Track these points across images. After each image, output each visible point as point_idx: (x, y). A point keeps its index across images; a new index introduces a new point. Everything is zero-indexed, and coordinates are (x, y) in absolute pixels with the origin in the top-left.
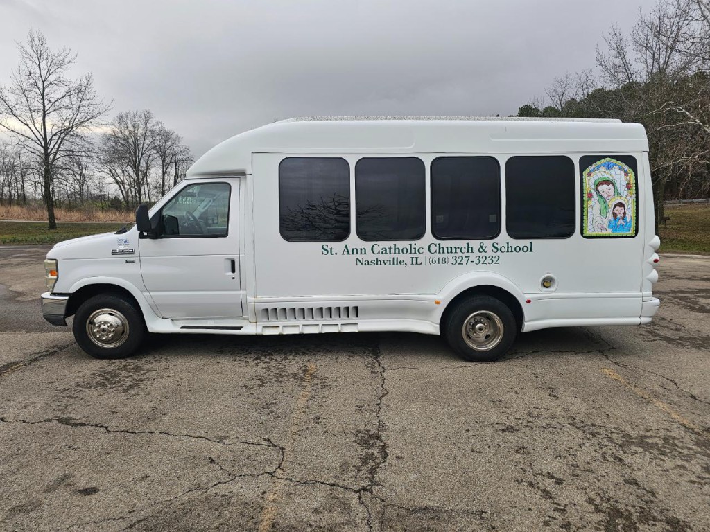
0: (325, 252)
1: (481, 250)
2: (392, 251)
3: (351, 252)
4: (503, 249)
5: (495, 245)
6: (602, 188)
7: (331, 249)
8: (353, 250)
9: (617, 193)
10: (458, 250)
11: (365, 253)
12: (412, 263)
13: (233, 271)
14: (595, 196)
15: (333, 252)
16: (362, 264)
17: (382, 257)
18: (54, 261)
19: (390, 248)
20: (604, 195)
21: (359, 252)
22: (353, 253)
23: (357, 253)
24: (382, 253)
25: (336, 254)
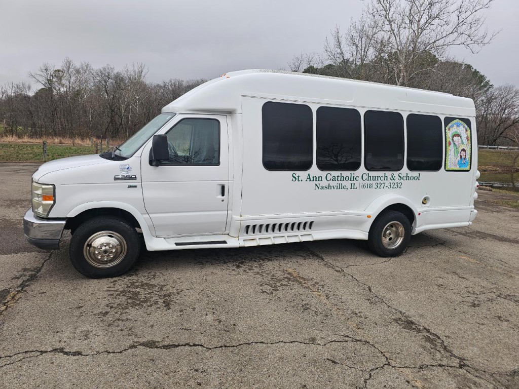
0: (294, 179)
1: (392, 179)
2: (339, 178)
3: (312, 179)
4: (405, 178)
5: (400, 175)
6: (456, 138)
7: (298, 177)
8: (313, 177)
9: (462, 143)
10: (379, 178)
11: (321, 180)
12: (351, 188)
13: (223, 194)
14: (452, 144)
15: (300, 179)
16: (319, 188)
17: (333, 183)
18: (51, 186)
19: (338, 177)
20: (457, 144)
21: (317, 179)
22: (313, 180)
23: (316, 180)
24: (333, 180)
25: (302, 180)
